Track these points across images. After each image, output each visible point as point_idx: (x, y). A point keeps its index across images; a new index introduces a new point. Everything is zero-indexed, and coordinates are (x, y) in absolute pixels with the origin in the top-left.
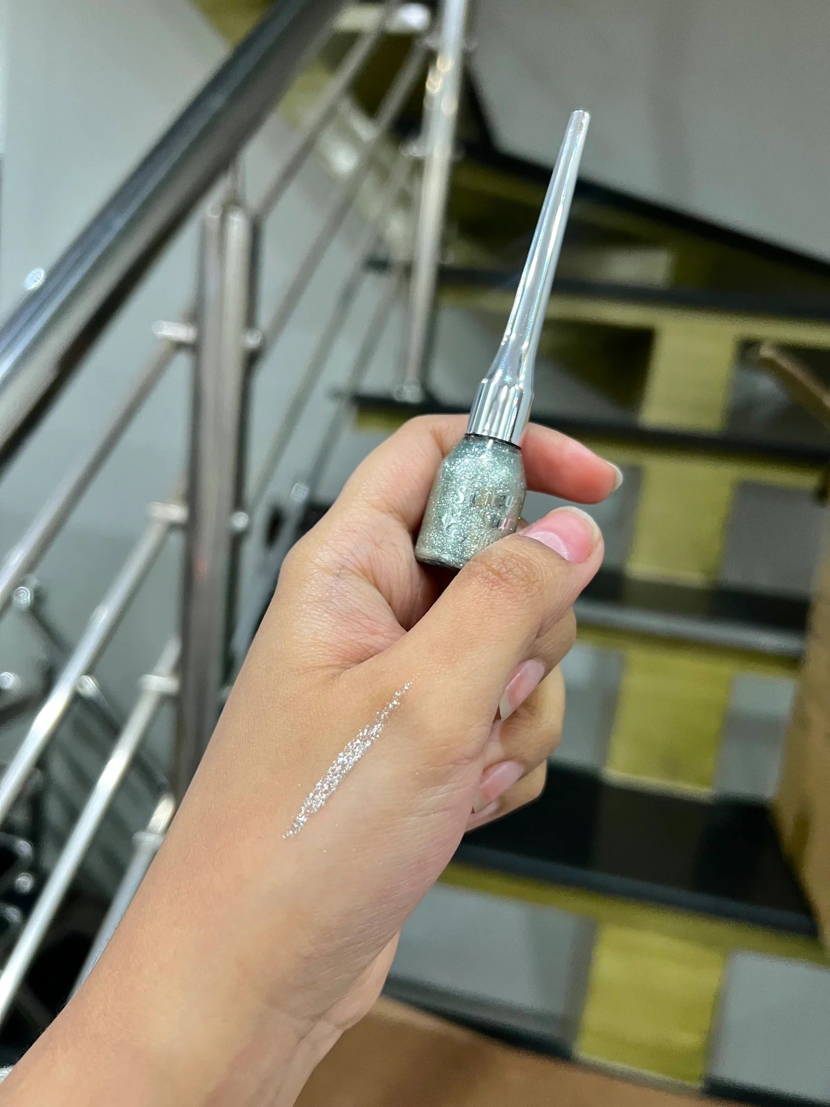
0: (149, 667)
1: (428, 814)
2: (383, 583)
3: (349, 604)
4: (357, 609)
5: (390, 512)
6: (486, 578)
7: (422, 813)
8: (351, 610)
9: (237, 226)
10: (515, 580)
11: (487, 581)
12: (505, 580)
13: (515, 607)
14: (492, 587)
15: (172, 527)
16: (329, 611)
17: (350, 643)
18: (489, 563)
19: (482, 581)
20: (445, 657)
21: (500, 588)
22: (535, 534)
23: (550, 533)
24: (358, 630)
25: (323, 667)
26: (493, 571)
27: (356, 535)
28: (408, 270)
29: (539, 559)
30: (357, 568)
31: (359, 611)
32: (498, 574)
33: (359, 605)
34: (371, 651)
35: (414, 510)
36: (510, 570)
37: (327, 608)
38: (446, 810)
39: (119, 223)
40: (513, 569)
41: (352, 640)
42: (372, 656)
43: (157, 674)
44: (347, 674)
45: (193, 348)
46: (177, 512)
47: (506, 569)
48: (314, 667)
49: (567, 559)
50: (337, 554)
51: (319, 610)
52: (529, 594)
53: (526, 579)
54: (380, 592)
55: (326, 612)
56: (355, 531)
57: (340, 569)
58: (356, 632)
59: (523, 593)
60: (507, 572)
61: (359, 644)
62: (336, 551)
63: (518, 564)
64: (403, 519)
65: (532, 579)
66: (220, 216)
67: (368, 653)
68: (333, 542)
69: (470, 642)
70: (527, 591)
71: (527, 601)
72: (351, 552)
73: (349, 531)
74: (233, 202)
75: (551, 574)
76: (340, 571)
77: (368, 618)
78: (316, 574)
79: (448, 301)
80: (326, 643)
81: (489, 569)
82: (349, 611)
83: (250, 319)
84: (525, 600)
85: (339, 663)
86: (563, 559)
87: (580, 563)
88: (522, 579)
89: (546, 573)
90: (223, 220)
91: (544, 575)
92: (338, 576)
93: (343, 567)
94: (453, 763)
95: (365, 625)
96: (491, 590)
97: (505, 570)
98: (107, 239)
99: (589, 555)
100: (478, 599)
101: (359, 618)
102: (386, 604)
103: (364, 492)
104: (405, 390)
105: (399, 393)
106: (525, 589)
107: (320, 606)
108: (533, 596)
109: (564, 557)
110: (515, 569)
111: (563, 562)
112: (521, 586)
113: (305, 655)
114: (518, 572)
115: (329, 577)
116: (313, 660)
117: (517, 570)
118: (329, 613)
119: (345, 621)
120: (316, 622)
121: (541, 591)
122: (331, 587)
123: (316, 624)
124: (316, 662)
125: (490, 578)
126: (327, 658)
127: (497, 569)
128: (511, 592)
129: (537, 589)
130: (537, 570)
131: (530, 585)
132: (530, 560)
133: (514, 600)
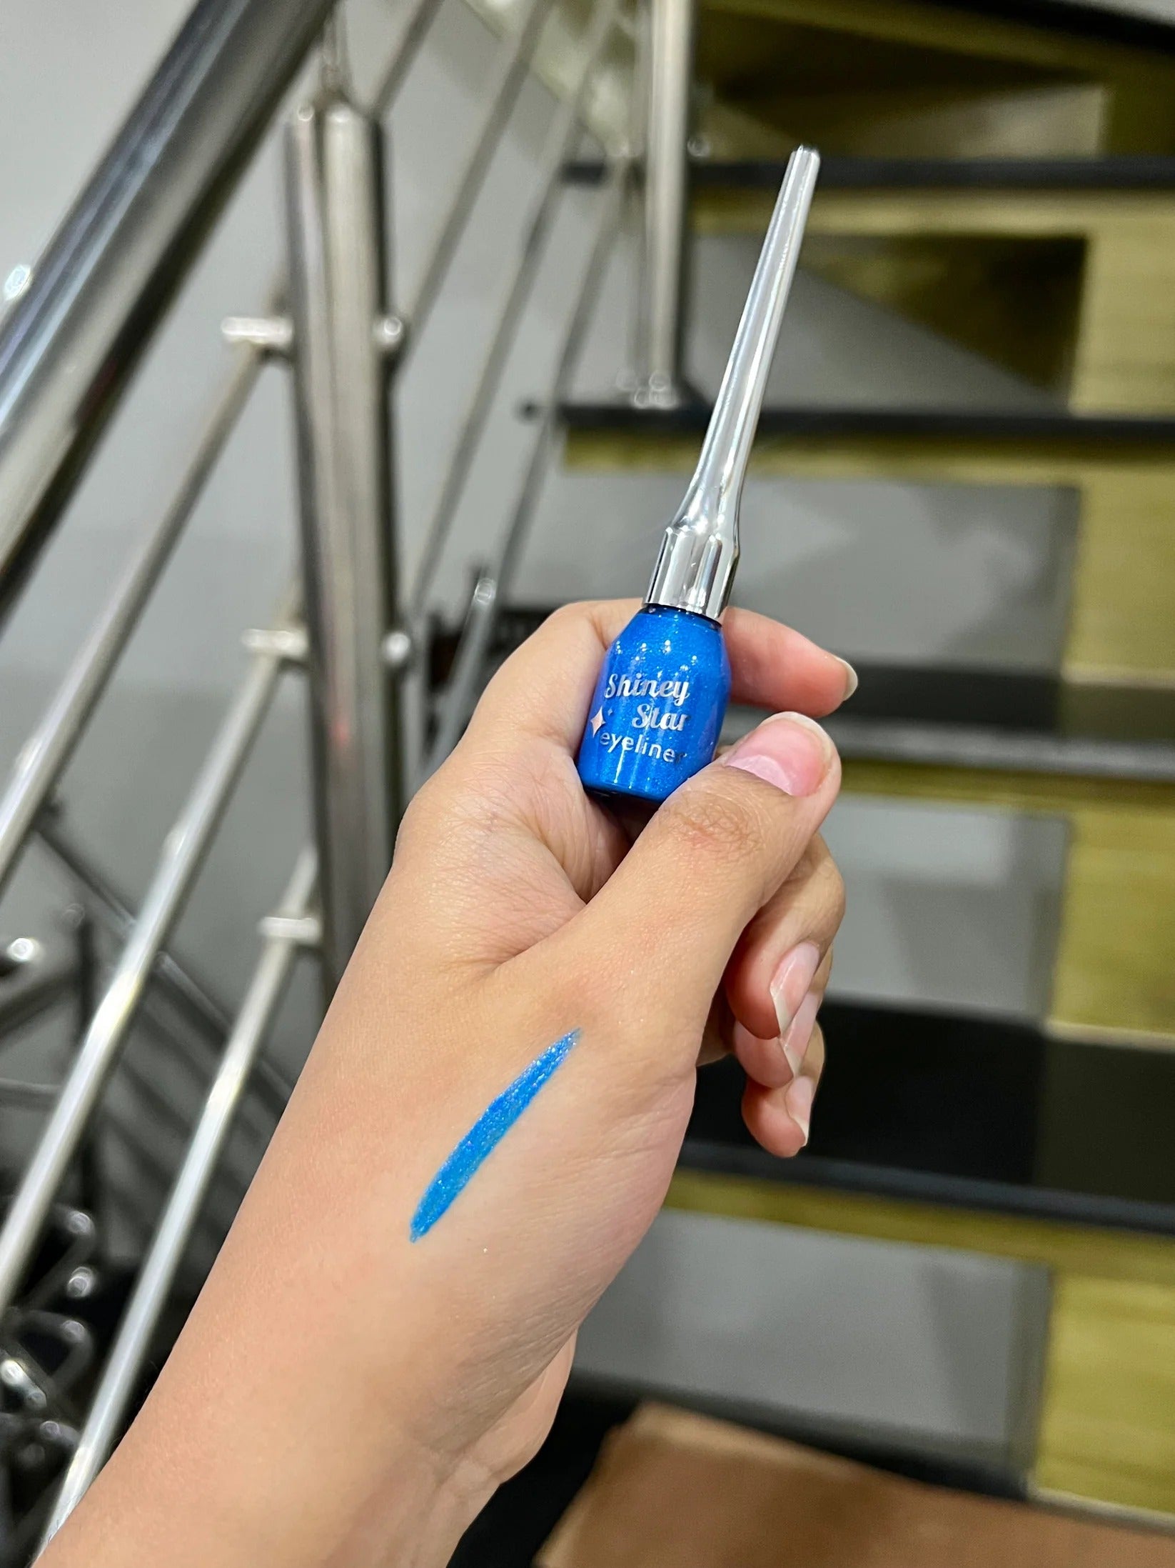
1: (625, 1155)
2: (552, 835)
3: (508, 870)
4: (519, 877)
6: (685, 835)
8: (511, 878)
9: (346, 129)
10: (722, 836)
11: (686, 838)
12: (710, 836)
13: (726, 870)
14: (694, 845)
15: (284, 664)
18: (686, 814)
19: (679, 839)
21: (704, 847)
22: (744, 760)
23: (765, 758)
24: (522, 907)
25: (474, 962)
26: (692, 825)
27: (508, 772)
28: (637, 176)
29: (754, 801)
30: (515, 815)
31: (522, 879)
32: (701, 829)
33: (521, 870)
36: (715, 822)
37: (476, 876)
38: (648, 1148)
40: (719, 819)
41: (514, 923)
42: (537, 942)
43: (283, 914)
45: (290, 356)
47: (710, 822)
48: (460, 962)
49: (790, 794)
50: (484, 798)
51: (467, 880)
53: (737, 832)
55: (476, 883)
57: (491, 819)
58: (517, 910)
59: (734, 851)
60: (711, 825)
61: (521, 927)
62: (482, 794)
63: (724, 813)
65: (744, 831)
66: (315, 118)
70: (739, 848)
71: (742, 861)
74: (334, 94)
75: (770, 820)
76: (492, 823)
77: (535, 889)
78: (458, 829)
81: (688, 822)
82: (508, 881)
83: (382, 302)
84: (738, 860)
86: (785, 794)
87: (808, 795)
88: (732, 833)
89: (762, 820)
90: (320, 124)
91: (760, 824)
92: (488, 828)
93: (495, 816)
95: (530, 899)
96: (693, 849)
99: (820, 781)
100: (676, 862)
101: (521, 889)
102: (558, 865)
104: (653, 388)
105: (643, 395)
106: (736, 845)
107: (466, 875)
108: (748, 853)
109: (785, 791)
110: (721, 820)
111: (785, 799)
112: (731, 843)
113: (448, 945)
114: (725, 823)
115: (476, 832)
116: (460, 953)
117: (723, 820)
118: (479, 885)
119: (503, 894)
120: (461, 897)
121: (759, 846)
122: (481, 845)
123: (462, 900)
124: (462, 955)
125: (690, 833)
126: (478, 949)
127: (698, 822)
128: (718, 851)
129: (752, 844)
130: (751, 819)
131: (743, 839)
132: (740, 805)
133: (724, 861)
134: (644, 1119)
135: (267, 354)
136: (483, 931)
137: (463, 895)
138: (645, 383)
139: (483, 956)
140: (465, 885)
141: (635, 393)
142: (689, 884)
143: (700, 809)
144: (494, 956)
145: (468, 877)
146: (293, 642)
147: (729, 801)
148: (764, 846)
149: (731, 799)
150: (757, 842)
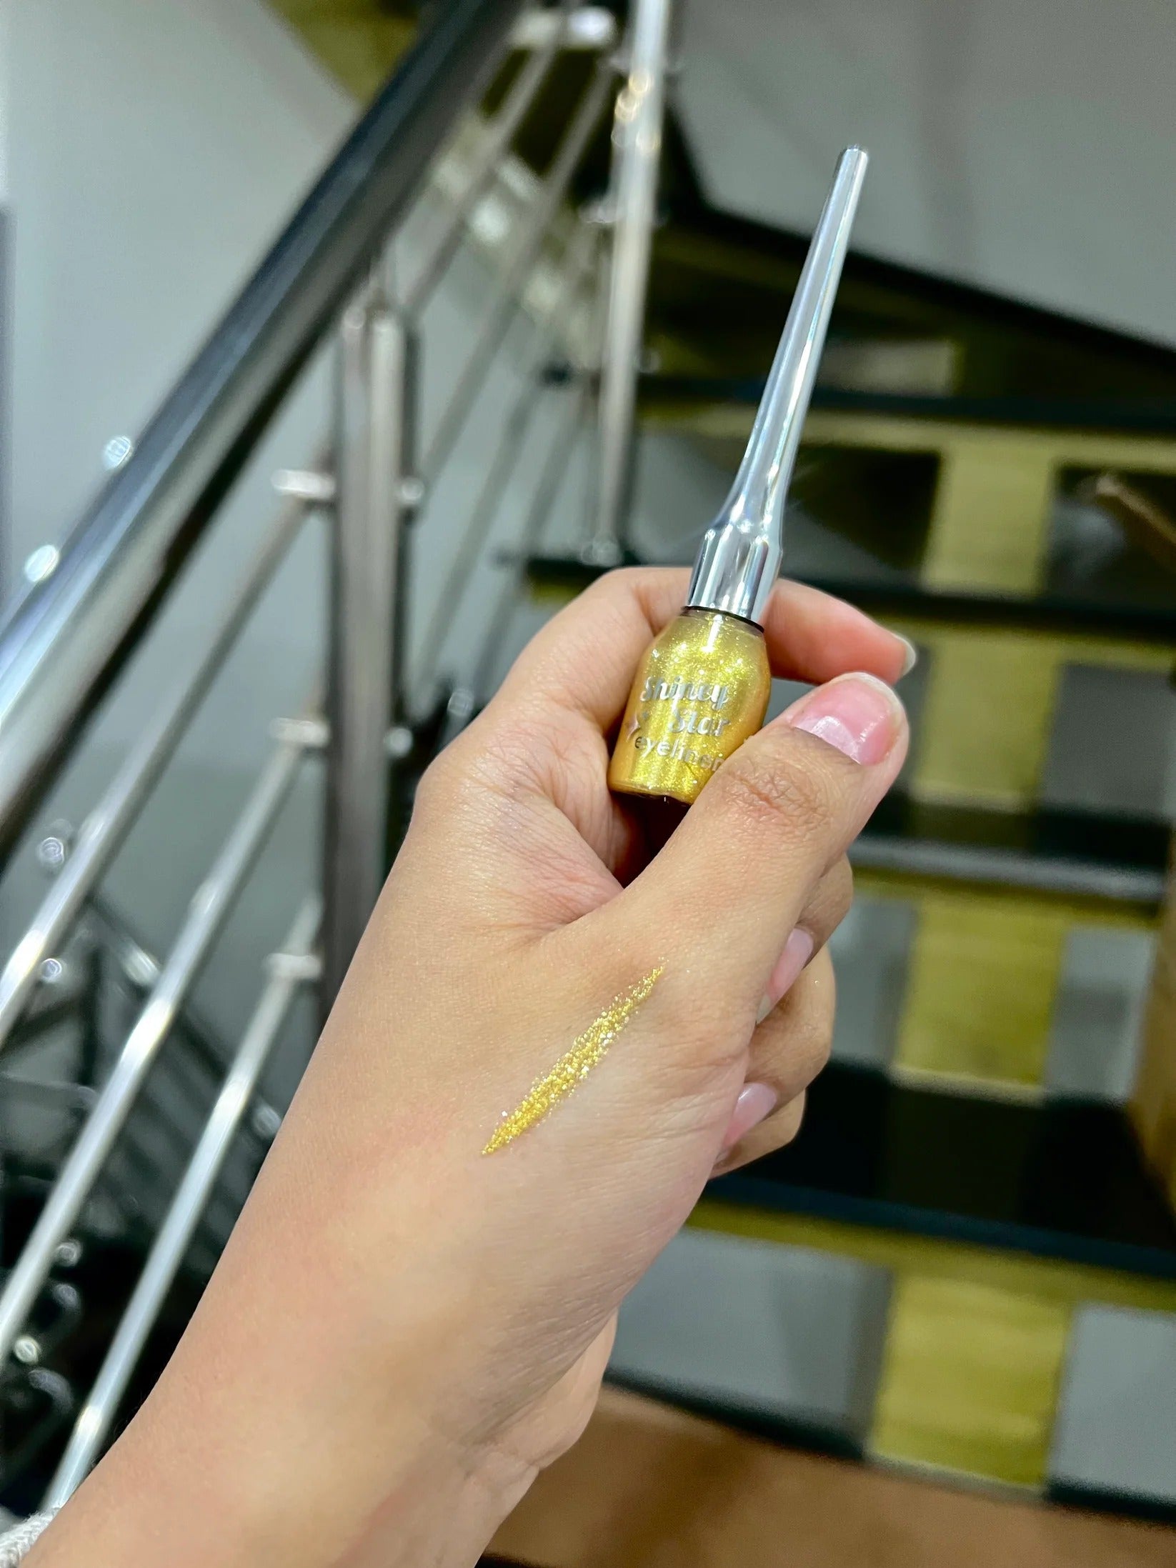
0: (277, 943)
1: (677, 1135)
3: (533, 839)
4: (545, 845)
5: (577, 707)
6: (751, 804)
7: (666, 1133)
8: (537, 846)
9: (387, 338)
10: (790, 807)
11: (751, 808)
12: (778, 808)
13: (792, 847)
14: (760, 817)
15: (308, 752)
16: (509, 849)
17: (541, 893)
18: (752, 781)
20: (697, 920)
21: (770, 819)
23: (831, 720)
24: (549, 875)
26: (759, 794)
27: (531, 740)
28: (596, 383)
30: (537, 784)
31: (547, 847)
32: (767, 799)
33: (548, 840)
35: (610, 705)
36: (783, 793)
37: (504, 843)
38: (701, 1129)
39: (243, 342)
40: (787, 789)
41: (544, 890)
42: (580, 916)
43: (289, 953)
44: (550, 941)
45: (330, 508)
46: (314, 732)
47: (778, 793)
48: (499, 926)
49: (859, 762)
50: (506, 766)
52: (810, 826)
53: (805, 805)
55: (503, 849)
56: (530, 735)
57: (514, 787)
58: (547, 878)
59: (801, 825)
60: (779, 797)
61: (554, 896)
62: (504, 761)
63: (792, 782)
64: (597, 718)
65: (814, 803)
66: (364, 326)
67: (567, 908)
68: (498, 748)
69: (733, 897)
70: (806, 822)
71: (808, 836)
72: (527, 764)
73: (520, 733)
74: (379, 307)
75: (837, 788)
76: (516, 791)
77: (562, 857)
79: (653, 422)
80: (510, 893)
81: (753, 790)
82: (535, 849)
83: (407, 465)
85: (531, 921)
86: (853, 763)
87: (876, 763)
88: (800, 806)
89: (831, 791)
90: (367, 334)
91: (829, 795)
92: (512, 796)
93: (518, 783)
94: (710, 1064)
95: (557, 867)
96: (759, 822)
97: (776, 795)
98: (228, 367)
99: (888, 749)
101: (549, 858)
103: (539, 678)
105: (587, 553)
106: (804, 818)
108: (816, 827)
109: (854, 759)
110: (790, 791)
111: (854, 769)
112: (799, 816)
113: (483, 908)
114: (792, 794)
115: (501, 799)
116: (498, 917)
117: (792, 790)
120: (492, 862)
121: (827, 819)
122: (506, 814)
123: (493, 865)
124: (500, 919)
125: (756, 803)
127: (765, 791)
128: (785, 825)
129: (820, 817)
130: (820, 790)
131: (811, 812)
132: (809, 774)
133: (791, 835)
134: (698, 1099)
135: (310, 505)
137: (493, 859)
139: (524, 923)
141: (580, 552)
142: (752, 860)
143: (767, 777)
146: (318, 732)
147: (797, 769)
148: (832, 819)
149: (799, 767)
150: (824, 816)
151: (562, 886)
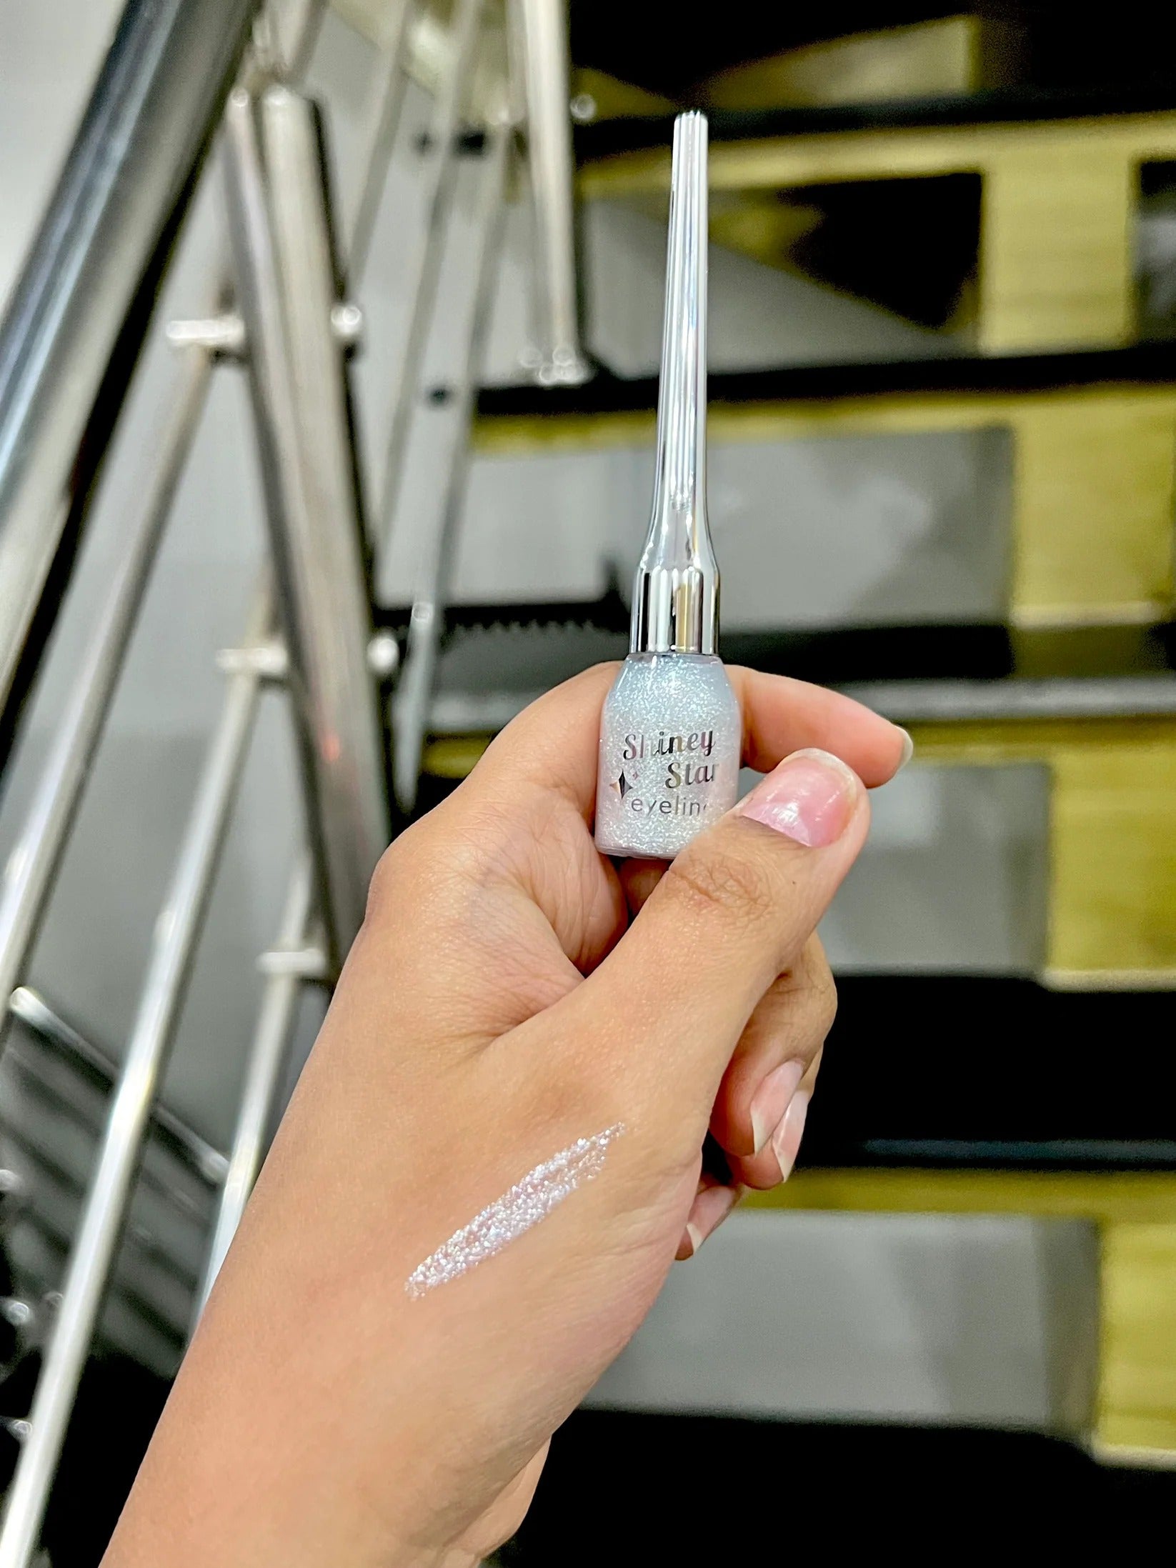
0: (271, 942)
1: (628, 1251)
2: (545, 896)
3: (500, 930)
4: (512, 938)
6: (690, 899)
7: (618, 1249)
8: (504, 940)
10: (729, 900)
11: (692, 902)
12: (717, 900)
13: (735, 938)
14: (701, 910)
16: (472, 943)
17: (502, 994)
18: (692, 877)
19: (684, 903)
21: (711, 912)
24: (514, 972)
25: (466, 1035)
26: (699, 888)
30: (510, 872)
31: (514, 940)
32: (706, 893)
33: (515, 931)
34: (532, 1006)
36: (722, 886)
37: (468, 936)
38: (651, 1243)
40: (725, 883)
42: (533, 1014)
43: (283, 949)
47: (716, 885)
48: (452, 1037)
49: (808, 845)
50: (480, 852)
51: (457, 941)
52: (752, 917)
54: (541, 908)
55: (467, 945)
58: (510, 975)
59: (743, 916)
60: (717, 890)
61: (514, 994)
62: (478, 847)
65: (754, 894)
67: (528, 1008)
70: (748, 913)
71: (751, 926)
72: (502, 848)
76: (486, 877)
77: (528, 952)
80: (468, 996)
81: (693, 885)
82: (500, 941)
84: (746, 926)
86: (801, 846)
87: (829, 843)
88: (740, 897)
89: (774, 880)
90: (257, 109)
91: (771, 885)
92: (482, 884)
93: (489, 871)
94: (659, 1174)
96: (699, 915)
97: (715, 888)
100: (681, 928)
101: (514, 952)
104: (557, 363)
105: (547, 370)
106: (745, 909)
107: (457, 935)
108: (758, 918)
109: (803, 842)
110: (729, 884)
111: (802, 853)
112: (740, 908)
113: (438, 1017)
114: (731, 886)
115: (469, 886)
116: (450, 1026)
117: (731, 882)
118: (470, 946)
119: (495, 958)
120: (453, 961)
121: (770, 909)
122: (474, 902)
123: (451, 964)
124: (454, 1028)
125: (696, 897)
126: (471, 1020)
127: (703, 885)
128: (726, 917)
129: (762, 907)
130: (760, 880)
131: (752, 903)
132: (749, 864)
133: (732, 927)
134: (647, 1212)
135: (218, 356)
136: (475, 1000)
137: (454, 958)
138: (548, 358)
139: (474, 1029)
140: (455, 948)
141: (538, 370)
142: (694, 952)
143: (706, 872)
144: (486, 1027)
145: (458, 938)
146: (273, 658)
147: (738, 861)
148: (776, 908)
149: (739, 859)
150: (767, 906)
151: (526, 983)
